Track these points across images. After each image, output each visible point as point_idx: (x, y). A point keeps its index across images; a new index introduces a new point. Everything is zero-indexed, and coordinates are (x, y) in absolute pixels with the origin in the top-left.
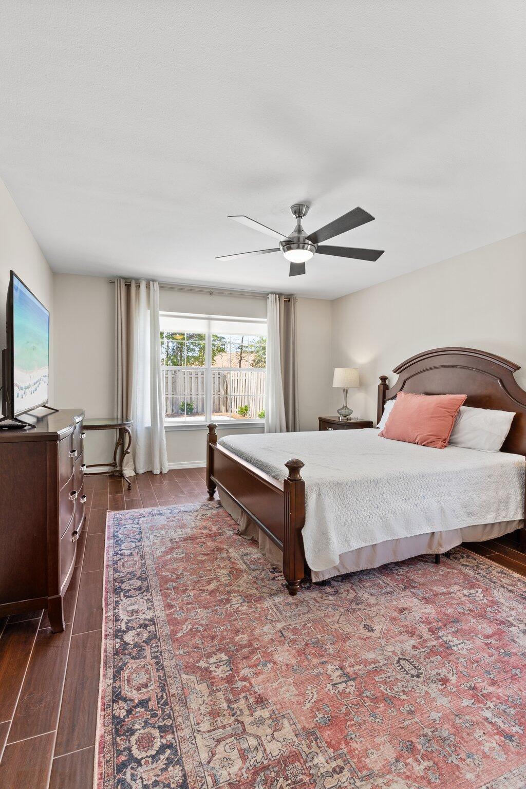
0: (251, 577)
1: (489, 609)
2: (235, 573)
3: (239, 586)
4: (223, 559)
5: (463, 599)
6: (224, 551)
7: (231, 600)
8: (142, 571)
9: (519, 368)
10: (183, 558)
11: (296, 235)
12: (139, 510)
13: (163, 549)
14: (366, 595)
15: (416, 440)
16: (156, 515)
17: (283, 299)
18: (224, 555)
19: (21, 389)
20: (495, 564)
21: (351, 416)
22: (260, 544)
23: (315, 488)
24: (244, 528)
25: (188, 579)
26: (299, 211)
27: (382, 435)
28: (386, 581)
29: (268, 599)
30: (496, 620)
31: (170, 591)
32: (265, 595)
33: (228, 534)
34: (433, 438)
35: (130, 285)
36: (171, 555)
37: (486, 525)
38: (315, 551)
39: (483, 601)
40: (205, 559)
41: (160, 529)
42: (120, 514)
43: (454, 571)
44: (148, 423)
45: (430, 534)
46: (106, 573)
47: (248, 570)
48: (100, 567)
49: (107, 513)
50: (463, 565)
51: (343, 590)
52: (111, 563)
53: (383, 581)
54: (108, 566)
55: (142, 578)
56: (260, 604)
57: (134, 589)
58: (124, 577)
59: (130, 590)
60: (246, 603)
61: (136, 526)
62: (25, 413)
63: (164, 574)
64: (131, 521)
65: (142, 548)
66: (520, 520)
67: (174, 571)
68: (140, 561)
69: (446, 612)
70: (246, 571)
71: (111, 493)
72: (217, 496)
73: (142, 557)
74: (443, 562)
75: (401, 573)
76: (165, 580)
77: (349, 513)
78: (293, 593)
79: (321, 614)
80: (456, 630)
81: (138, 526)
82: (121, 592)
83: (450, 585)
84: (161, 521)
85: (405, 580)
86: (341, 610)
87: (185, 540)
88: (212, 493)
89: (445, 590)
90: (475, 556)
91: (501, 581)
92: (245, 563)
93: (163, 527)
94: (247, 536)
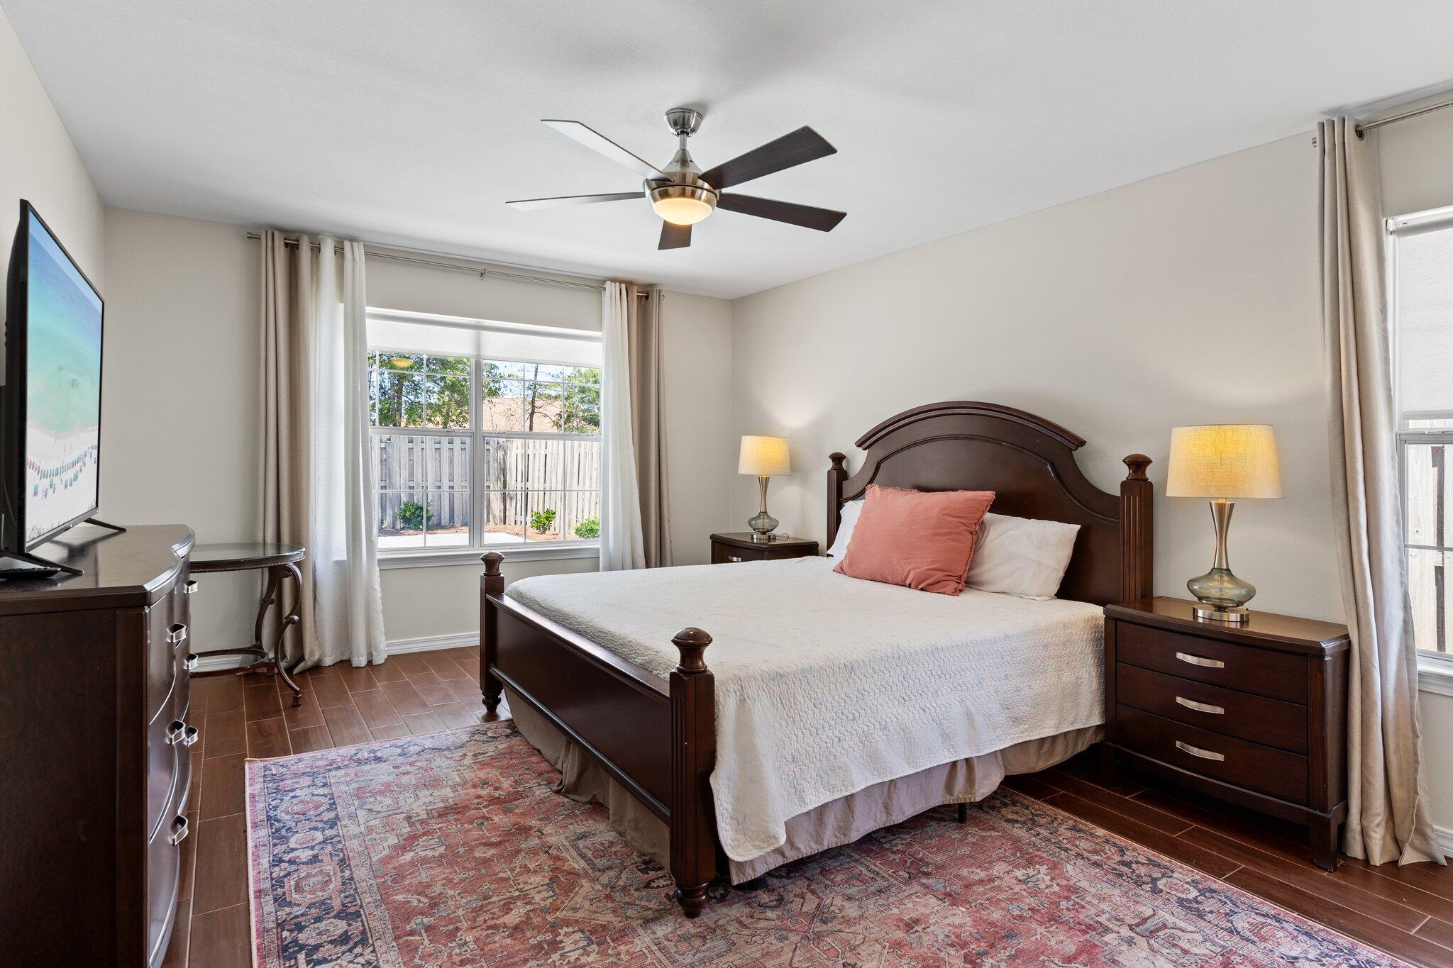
0: (598, 887)
1: (1064, 904)
2: (563, 881)
3: (575, 910)
4: (534, 852)
5: (1017, 889)
6: (532, 832)
7: (561, 942)
8: (346, 897)
9: (1083, 443)
10: (441, 856)
11: (677, 168)
12: (324, 752)
13: (393, 840)
14: (839, 901)
15: (906, 578)
16: (367, 761)
17: (635, 293)
18: (534, 842)
19: (44, 475)
20: (1062, 814)
21: (775, 532)
22: (611, 812)
23: (733, 687)
24: (573, 780)
25: (458, 904)
26: (683, 122)
27: (841, 570)
28: (873, 867)
29: (640, 931)
30: (1079, 924)
31: (418, 938)
32: (634, 924)
33: (538, 793)
34: (938, 575)
35: (298, 245)
36: (412, 854)
37: (1042, 740)
38: (736, 819)
39: (1052, 890)
40: (493, 856)
41: (380, 793)
42: (277, 764)
43: (994, 834)
44: (341, 553)
45: (950, 765)
46: (257, 909)
47: (590, 871)
48: (238, 897)
49: (247, 766)
50: (1008, 821)
51: (792, 895)
52: (267, 884)
53: (867, 867)
54: (259, 893)
55: (350, 914)
56: (626, 944)
57: (331, 942)
58: (302, 915)
59: (320, 946)
60: (595, 947)
61: (321, 791)
62: (49, 539)
63: (400, 898)
64: (306, 781)
65: (340, 842)
66: (1098, 726)
67: (422, 889)
68: (339, 874)
69: (991, 920)
70: (586, 874)
71: (250, 717)
72: (504, 711)
73: (343, 863)
74: (973, 818)
75: (900, 847)
76: (403, 914)
77: (800, 735)
78: (692, 912)
79: (754, 952)
80: (1013, 952)
81: (325, 791)
82: (299, 951)
83: (991, 863)
84: (381, 774)
85: (909, 861)
86: (794, 938)
87: (442, 814)
88: (491, 703)
89: (982, 875)
90: (1026, 801)
91: (1077, 846)
92: (583, 856)
93: (387, 789)
94: (580, 795)
